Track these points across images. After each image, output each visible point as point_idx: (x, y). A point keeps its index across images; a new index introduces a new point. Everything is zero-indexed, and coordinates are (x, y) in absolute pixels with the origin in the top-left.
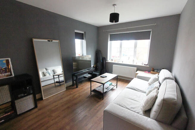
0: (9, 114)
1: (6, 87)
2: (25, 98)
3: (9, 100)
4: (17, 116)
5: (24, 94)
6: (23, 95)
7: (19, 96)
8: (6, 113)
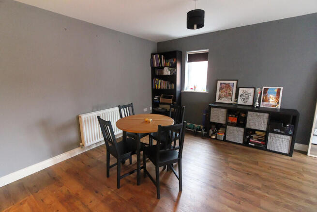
0: (260, 142)
1: (267, 115)
2: (280, 136)
3: (265, 129)
4: (265, 149)
5: (281, 131)
6: (279, 131)
7: (275, 130)
8: (258, 140)
